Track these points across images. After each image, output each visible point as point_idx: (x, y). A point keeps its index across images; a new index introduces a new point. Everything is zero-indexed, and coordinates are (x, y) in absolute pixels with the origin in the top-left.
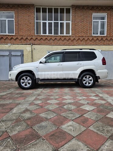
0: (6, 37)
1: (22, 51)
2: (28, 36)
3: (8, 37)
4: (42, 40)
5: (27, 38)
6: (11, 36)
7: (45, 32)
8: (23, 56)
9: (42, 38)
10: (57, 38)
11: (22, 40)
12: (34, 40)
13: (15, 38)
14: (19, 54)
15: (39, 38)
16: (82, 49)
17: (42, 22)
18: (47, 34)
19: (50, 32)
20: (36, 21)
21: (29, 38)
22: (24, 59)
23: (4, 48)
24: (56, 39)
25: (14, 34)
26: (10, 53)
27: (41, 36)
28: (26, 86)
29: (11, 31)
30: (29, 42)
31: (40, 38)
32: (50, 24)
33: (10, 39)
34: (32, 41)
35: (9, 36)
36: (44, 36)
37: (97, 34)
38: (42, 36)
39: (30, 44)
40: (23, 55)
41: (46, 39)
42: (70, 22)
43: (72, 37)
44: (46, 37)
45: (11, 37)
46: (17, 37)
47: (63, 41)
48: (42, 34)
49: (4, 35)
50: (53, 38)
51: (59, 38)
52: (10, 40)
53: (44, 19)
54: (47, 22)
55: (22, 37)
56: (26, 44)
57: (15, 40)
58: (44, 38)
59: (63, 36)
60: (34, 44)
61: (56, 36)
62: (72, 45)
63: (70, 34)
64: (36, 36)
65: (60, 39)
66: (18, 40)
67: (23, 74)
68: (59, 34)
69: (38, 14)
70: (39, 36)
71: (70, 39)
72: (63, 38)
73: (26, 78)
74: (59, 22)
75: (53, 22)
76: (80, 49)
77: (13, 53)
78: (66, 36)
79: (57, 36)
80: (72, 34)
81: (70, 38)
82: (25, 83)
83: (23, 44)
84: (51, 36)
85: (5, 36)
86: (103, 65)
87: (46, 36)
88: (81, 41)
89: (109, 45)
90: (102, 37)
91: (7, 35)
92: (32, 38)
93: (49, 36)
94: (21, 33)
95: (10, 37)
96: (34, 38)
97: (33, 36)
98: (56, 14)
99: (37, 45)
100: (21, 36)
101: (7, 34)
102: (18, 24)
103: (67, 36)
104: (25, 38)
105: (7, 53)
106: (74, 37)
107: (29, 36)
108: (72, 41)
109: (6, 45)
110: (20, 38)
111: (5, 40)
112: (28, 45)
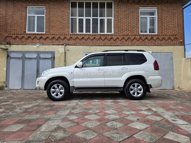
0: (34, 36)
1: (53, 53)
2: (60, 35)
3: (36, 36)
4: (77, 39)
5: (60, 37)
6: (40, 35)
7: (81, 30)
8: (54, 59)
9: (77, 38)
10: (96, 37)
11: (54, 40)
12: (68, 40)
13: (44, 38)
14: (49, 56)
15: (74, 37)
16: (127, 51)
17: (78, 18)
18: (84, 32)
19: (88, 30)
20: (70, 17)
21: (62, 37)
22: (55, 62)
23: (32, 50)
24: (94, 38)
25: (44, 33)
26: (38, 55)
27: (77, 35)
28: (58, 97)
29: (40, 29)
30: (62, 42)
31: (75, 37)
32: (88, 21)
33: (39, 38)
34: (66, 41)
35: (38, 34)
36: (80, 35)
37: (146, 32)
38: (78, 35)
39: (63, 45)
40: (54, 57)
41: (83, 38)
42: (112, 18)
43: (115, 36)
44: (83, 36)
45: (41, 36)
46: (47, 36)
47: (103, 40)
48: (78, 33)
49: (31, 34)
50: (92, 38)
51: (99, 36)
52: (39, 39)
53: (81, 15)
54: (84, 18)
55: (53, 36)
56: (58, 45)
57: (45, 39)
58: (80, 37)
59: (103, 35)
60: (68, 45)
61: (95, 35)
62: (115, 46)
63: (113, 33)
64: (71, 35)
65: (100, 38)
66: (48, 39)
67: (54, 81)
68: (99, 33)
69: (74, 9)
70: (75, 35)
71: (112, 38)
72: (103, 38)
73: (58, 86)
74: (99, 18)
75: (91, 18)
76: (126, 51)
77: (42, 56)
78: (107, 35)
79: (97, 35)
80: (115, 32)
81: (112, 37)
82: (56, 93)
83: (54, 45)
84: (89, 35)
85: (33, 34)
86: (155, 70)
87: (83, 35)
88: (126, 41)
89: (161, 45)
90: (152, 35)
91: (35, 34)
92: (65, 38)
93: (86, 35)
94: (52, 32)
95: (38, 37)
96: (68, 37)
97: (66, 35)
98: (95, 9)
99: (71, 45)
100: (52, 35)
101: (36, 32)
102: (49, 21)
103: (109, 35)
104: (57, 37)
105: (35, 56)
106: (117, 35)
107: (62, 35)
108: (114, 41)
109: (33, 46)
110: (51, 37)
111: (33, 39)
112: (61, 46)
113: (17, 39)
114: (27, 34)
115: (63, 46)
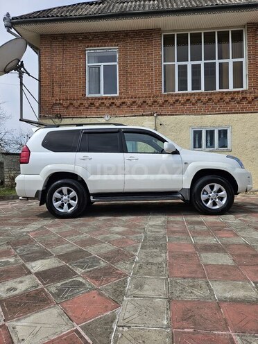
0: (100, 101)
2: (146, 97)
3: (103, 101)
4: (177, 104)
5: (145, 102)
6: (110, 99)
7: (183, 85)
9: (177, 101)
10: (214, 97)
11: (135, 107)
12: (161, 106)
13: (118, 104)
15: (171, 100)
17: (177, 64)
18: (190, 90)
19: (196, 85)
20: (163, 64)
21: (149, 101)
24: (210, 99)
25: (118, 95)
27: (176, 95)
29: (110, 87)
30: (148, 110)
31: (174, 99)
32: (196, 69)
33: (108, 105)
34: (156, 108)
35: (106, 98)
36: (183, 95)
38: (179, 95)
39: (151, 115)
41: (188, 100)
42: (244, 60)
43: (250, 93)
44: (188, 97)
45: (111, 101)
46: (123, 100)
47: (227, 103)
48: (177, 91)
49: (96, 98)
50: (204, 99)
51: (219, 97)
52: (108, 107)
53: (183, 57)
54: (189, 64)
55: (133, 100)
56: (143, 115)
57: (119, 107)
58: (182, 100)
59: (227, 93)
60: (161, 115)
61: (211, 94)
62: (251, 113)
63: (245, 87)
64: (165, 96)
65: (221, 99)
66: (124, 106)
68: (218, 89)
70: (172, 95)
71: (244, 98)
72: (227, 98)
74: (217, 62)
75: (202, 63)
78: (234, 92)
79: (214, 94)
80: (250, 87)
81: (244, 96)
83: (135, 116)
84: (199, 94)
85: (99, 99)
87: (187, 94)
91: (102, 98)
92: (155, 102)
93: (194, 94)
94: (131, 92)
95: (107, 102)
96: (160, 101)
97: (157, 96)
99: (165, 115)
100: (132, 98)
101: (102, 94)
103: (238, 92)
104: (139, 102)
106: (255, 92)
107: (150, 97)
108: (250, 103)
109: (100, 120)
110: (129, 102)
111: (97, 108)
112: (147, 117)
113: (71, 109)
114: (88, 99)
115: (151, 117)
